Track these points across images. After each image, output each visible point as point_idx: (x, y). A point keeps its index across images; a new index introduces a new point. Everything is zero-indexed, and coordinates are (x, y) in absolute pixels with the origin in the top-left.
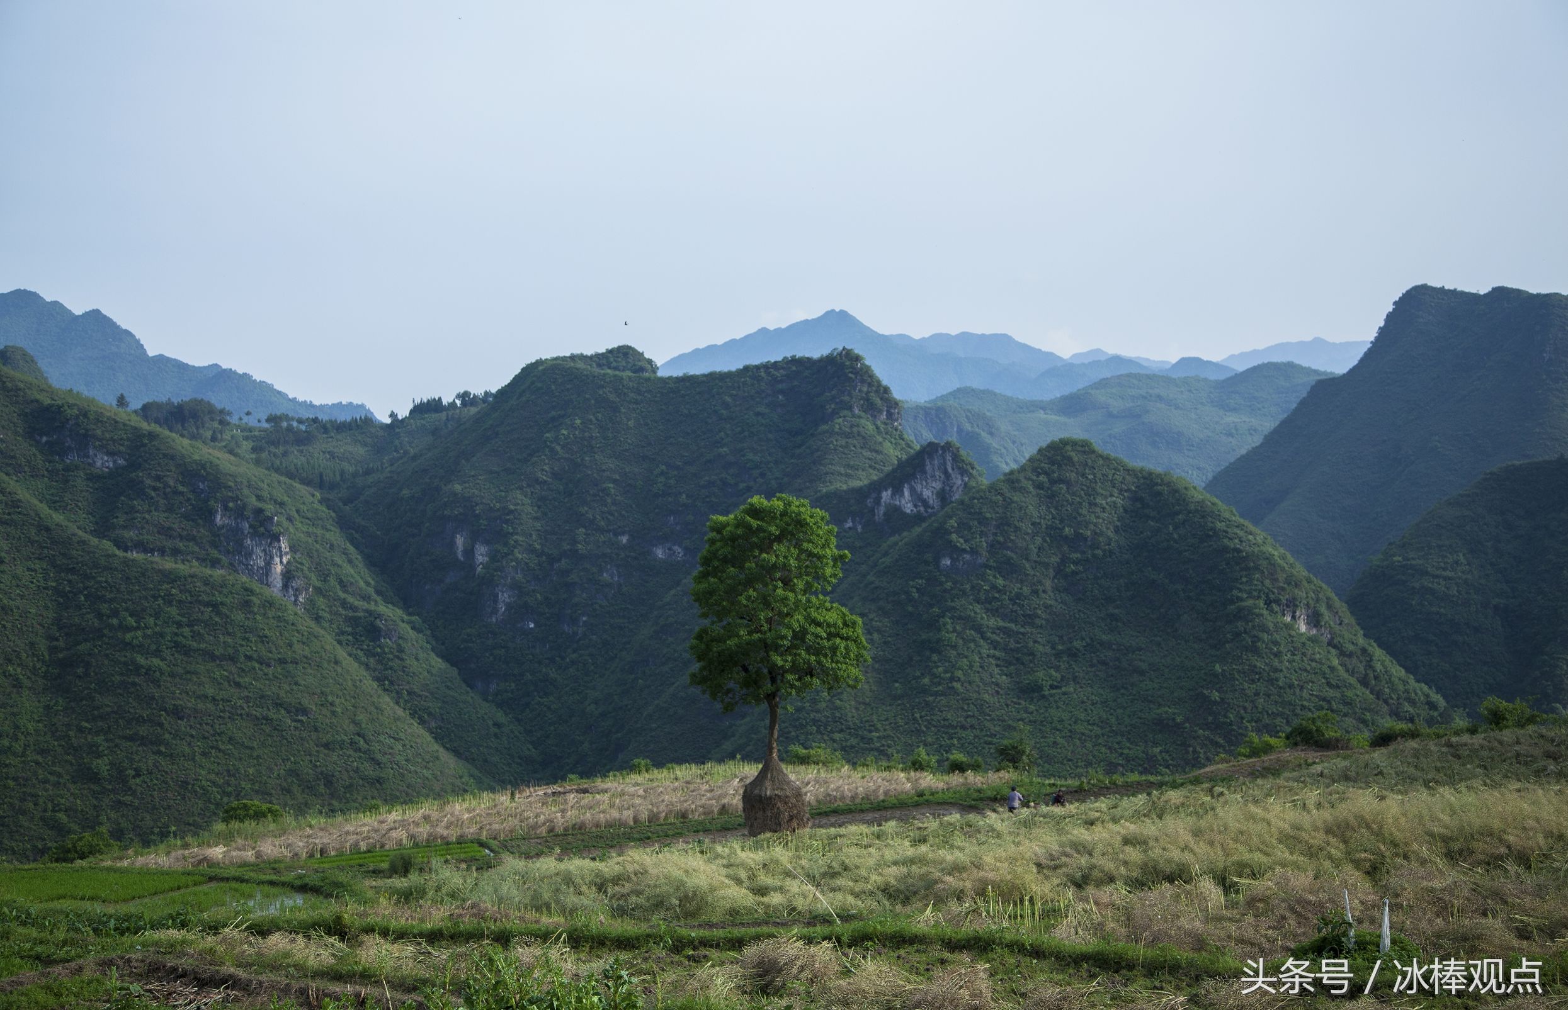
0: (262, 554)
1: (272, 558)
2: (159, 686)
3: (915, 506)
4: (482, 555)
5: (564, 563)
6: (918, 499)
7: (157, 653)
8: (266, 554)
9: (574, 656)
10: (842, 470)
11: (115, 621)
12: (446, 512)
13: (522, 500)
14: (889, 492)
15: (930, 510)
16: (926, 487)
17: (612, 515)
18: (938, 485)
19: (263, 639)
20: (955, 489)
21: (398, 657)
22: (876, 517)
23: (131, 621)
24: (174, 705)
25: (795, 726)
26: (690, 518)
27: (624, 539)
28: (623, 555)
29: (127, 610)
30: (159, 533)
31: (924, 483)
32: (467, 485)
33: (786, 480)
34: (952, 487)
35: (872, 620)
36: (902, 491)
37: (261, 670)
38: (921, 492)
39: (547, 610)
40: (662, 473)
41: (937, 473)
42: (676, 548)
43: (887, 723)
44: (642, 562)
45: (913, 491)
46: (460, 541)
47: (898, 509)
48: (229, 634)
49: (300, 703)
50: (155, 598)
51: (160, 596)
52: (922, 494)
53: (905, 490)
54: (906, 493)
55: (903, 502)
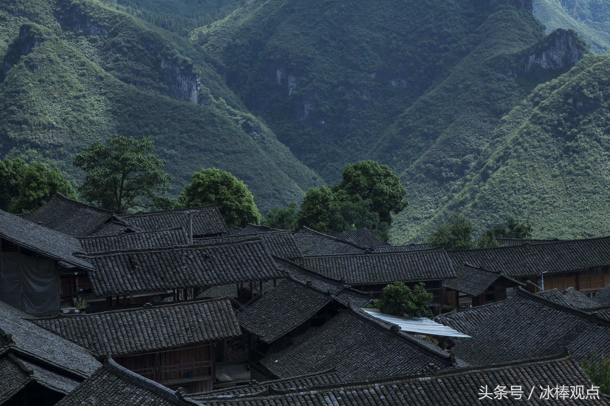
0: (186, 85)
1: (192, 86)
2: (177, 164)
3: (549, 64)
4: (292, 82)
5: (340, 89)
6: (551, 60)
7: (173, 147)
8: (188, 85)
9: (349, 140)
10: (504, 41)
11: (147, 129)
12: (271, 57)
13: (314, 52)
14: (534, 56)
15: (557, 67)
16: (555, 54)
17: (367, 61)
18: (563, 53)
19: (224, 141)
20: (573, 56)
21: (262, 142)
22: (525, 70)
23: (156, 129)
24: (187, 174)
25: (502, 190)
26: (411, 64)
27: (373, 76)
28: (373, 84)
29: (152, 123)
30: (132, 72)
31: (554, 52)
32: (282, 42)
33: (470, 46)
34: (571, 55)
35: (539, 134)
36: (542, 55)
37: (225, 156)
38: (553, 56)
39: (332, 114)
40: (394, 38)
41: (562, 47)
42: (403, 81)
43: (552, 189)
44: (384, 88)
45: (547, 56)
46: (279, 74)
47: (539, 66)
48: (206, 137)
49: (246, 174)
50: (166, 118)
51: (169, 117)
52: (553, 58)
53: (543, 55)
54: (544, 57)
55: (542, 62)
